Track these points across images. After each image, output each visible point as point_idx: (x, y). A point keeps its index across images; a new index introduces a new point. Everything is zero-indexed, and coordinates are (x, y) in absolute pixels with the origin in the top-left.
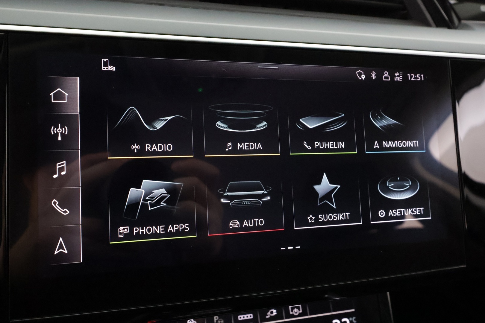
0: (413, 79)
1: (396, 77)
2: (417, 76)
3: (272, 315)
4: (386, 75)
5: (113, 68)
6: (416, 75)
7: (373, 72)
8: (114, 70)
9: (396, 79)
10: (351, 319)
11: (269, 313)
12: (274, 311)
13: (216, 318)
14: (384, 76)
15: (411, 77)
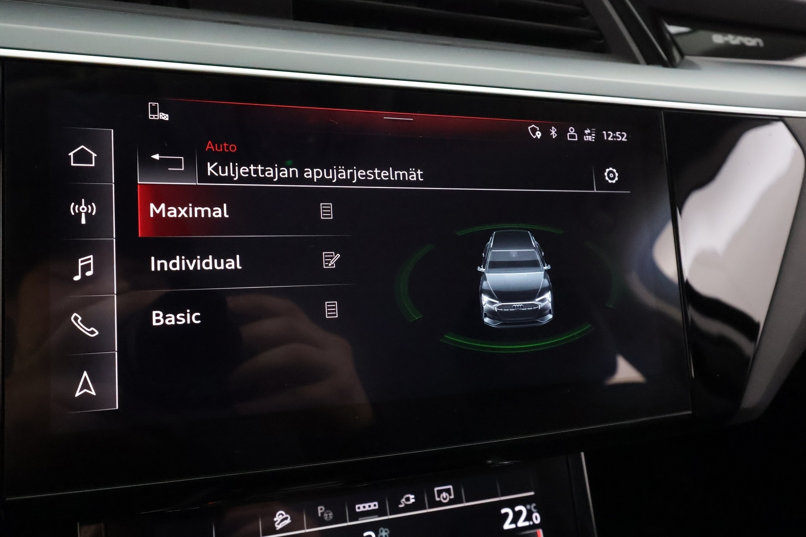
0: (611, 138)
1: (586, 135)
2: (616, 134)
3: (408, 503)
4: (572, 133)
5: (165, 117)
6: (614, 132)
7: (553, 128)
8: (167, 119)
9: (586, 138)
10: (528, 507)
11: (404, 500)
12: (412, 497)
13: (321, 509)
14: (568, 134)
15: (608, 135)
